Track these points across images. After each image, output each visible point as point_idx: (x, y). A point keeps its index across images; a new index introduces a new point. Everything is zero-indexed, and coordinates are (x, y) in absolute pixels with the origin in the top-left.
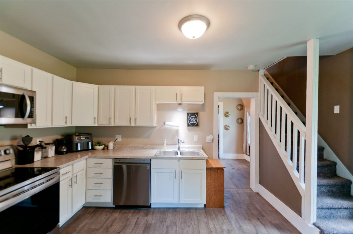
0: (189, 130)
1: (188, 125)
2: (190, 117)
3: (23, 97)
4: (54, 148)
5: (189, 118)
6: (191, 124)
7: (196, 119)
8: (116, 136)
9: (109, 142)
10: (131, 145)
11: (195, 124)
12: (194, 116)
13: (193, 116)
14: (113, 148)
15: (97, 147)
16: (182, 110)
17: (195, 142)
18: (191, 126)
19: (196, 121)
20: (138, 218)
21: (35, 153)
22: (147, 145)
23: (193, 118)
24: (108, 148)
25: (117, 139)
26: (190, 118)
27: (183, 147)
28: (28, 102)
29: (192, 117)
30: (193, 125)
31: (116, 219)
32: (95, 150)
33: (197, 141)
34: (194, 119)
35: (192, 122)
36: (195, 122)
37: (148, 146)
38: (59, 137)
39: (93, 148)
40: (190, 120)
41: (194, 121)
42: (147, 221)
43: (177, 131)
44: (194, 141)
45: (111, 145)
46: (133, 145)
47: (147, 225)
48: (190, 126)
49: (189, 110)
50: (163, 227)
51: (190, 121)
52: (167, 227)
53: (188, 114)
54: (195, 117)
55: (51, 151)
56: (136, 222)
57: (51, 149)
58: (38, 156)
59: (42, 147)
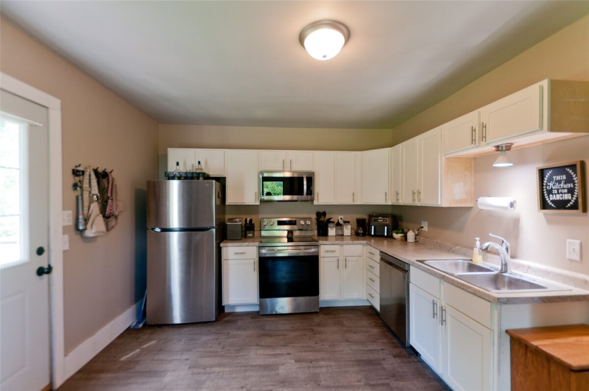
0: (549, 222)
1: (544, 205)
2: (550, 179)
4: (349, 227)
5: (547, 185)
6: (553, 201)
7: (570, 185)
8: (422, 222)
9: (409, 230)
10: (435, 241)
11: (569, 201)
12: (564, 177)
13: (558, 178)
14: (416, 241)
15: (395, 235)
16: (512, 164)
17: (572, 261)
18: (553, 208)
19: (571, 191)
21: (329, 229)
22: (457, 245)
23: (560, 182)
24: (406, 239)
25: (423, 227)
26: (551, 184)
27: (529, 267)
28: (305, 183)
29: (556, 181)
30: (561, 205)
32: (395, 239)
33: (576, 257)
34: (562, 185)
35: (558, 197)
36: (567, 197)
37: (458, 247)
39: (390, 236)
40: (552, 189)
41: (566, 191)
42: (383, 360)
44: (568, 256)
45: (411, 235)
46: (439, 241)
48: (550, 208)
50: (381, 379)
51: (550, 192)
53: (542, 173)
54: (569, 180)
55: (347, 231)
56: (375, 350)
57: (346, 228)
58: (332, 232)
59: (338, 224)
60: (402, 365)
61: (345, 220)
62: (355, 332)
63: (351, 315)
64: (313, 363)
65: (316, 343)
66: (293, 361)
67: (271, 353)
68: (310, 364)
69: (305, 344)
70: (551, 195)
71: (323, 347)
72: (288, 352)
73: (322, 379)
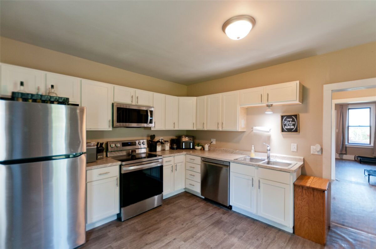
0: (284, 137)
1: (283, 130)
2: (285, 120)
3: (147, 111)
4: (169, 144)
5: (284, 122)
6: (286, 129)
7: (293, 123)
8: (212, 139)
9: (205, 144)
10: (222, 149)
11: (293, 129)
12: (291, 119)
13: (289, 120)
14: (209, 150)
15: (196, 147)
16: (272, 113)
17: (293, 152)
18: (286, 132)
19: (294, 125)
20: (215, 213)
21: (157, 146)
22: (236, 150)
23: (289, 121)
24: (204, 149)
25: (212, 142)
26: (286, 122)
27: (276, 156)
28: (149, 114)
29: (288, 121)
30: (290, 130)
31: (199, 206)
32: (196, 149)
33: (295, 150)
34: (290, 123)
35: (289, 127)
36: (292, 127)
37: (237, 151)
38: (174, 137)
39: (194, 148)
40: (286, 124)
41: (292, 125)
42: (221, 218)
43: (269, 138)
44: (292, 150)
45: (207, 147)
46: (224, 149)
47: (219, 221)
48: (285, 131)
49: (284, 113)
50: (231, 228)
51: (285, 125)
52: (235, 230)
53: (282, 117)
54: (293, 121)
55: (167, 147)
56: (213, 214)
57: (167, 145)
58: (159, 148)
59: (162, 143)
60: (230, 217)
61: (165, 140)
62: (194, 209)
63: (182, 200)
64: (194, 237)
65: (183, 224)
66: (183, 243)
67: (163, 244)
68: (194, 239)
69: (177, 228)
70: (286, 127)
71: (188, 225)
72: (174, 238)
73: (209, 244)
